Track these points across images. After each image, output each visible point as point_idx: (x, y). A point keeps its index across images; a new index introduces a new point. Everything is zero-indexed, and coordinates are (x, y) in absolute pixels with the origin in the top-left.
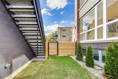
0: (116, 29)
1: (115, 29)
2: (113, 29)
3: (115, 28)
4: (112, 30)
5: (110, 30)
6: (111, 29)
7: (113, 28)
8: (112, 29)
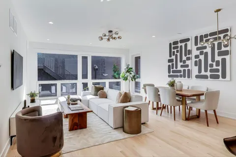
0: (190, 68)
1: (186, 69)
2: (182, 69)
3: (187, 66)
4: (180, 71)
5: (173, 72)
6: (176, 68)
7: (182, 64)
8: (179, 68)
